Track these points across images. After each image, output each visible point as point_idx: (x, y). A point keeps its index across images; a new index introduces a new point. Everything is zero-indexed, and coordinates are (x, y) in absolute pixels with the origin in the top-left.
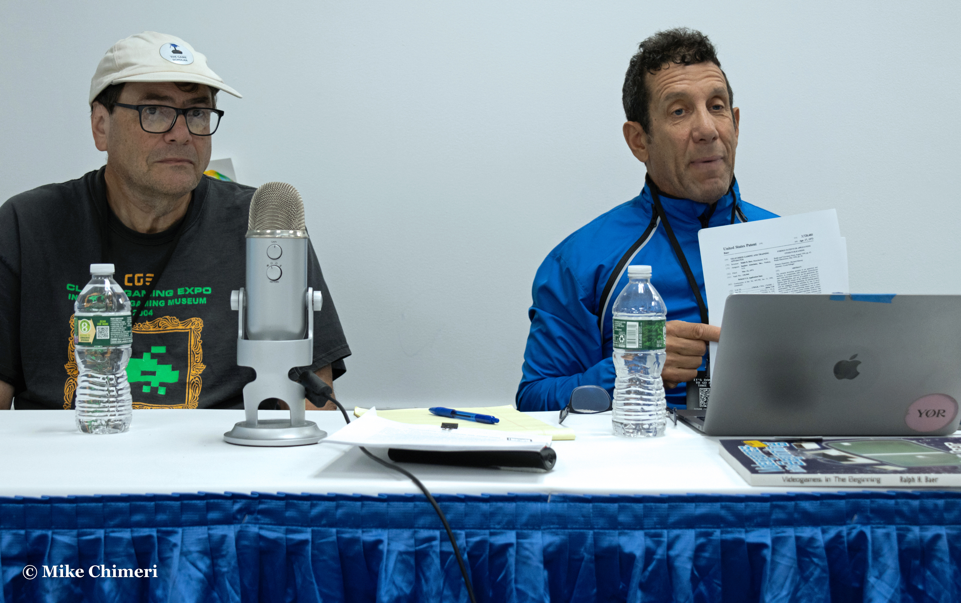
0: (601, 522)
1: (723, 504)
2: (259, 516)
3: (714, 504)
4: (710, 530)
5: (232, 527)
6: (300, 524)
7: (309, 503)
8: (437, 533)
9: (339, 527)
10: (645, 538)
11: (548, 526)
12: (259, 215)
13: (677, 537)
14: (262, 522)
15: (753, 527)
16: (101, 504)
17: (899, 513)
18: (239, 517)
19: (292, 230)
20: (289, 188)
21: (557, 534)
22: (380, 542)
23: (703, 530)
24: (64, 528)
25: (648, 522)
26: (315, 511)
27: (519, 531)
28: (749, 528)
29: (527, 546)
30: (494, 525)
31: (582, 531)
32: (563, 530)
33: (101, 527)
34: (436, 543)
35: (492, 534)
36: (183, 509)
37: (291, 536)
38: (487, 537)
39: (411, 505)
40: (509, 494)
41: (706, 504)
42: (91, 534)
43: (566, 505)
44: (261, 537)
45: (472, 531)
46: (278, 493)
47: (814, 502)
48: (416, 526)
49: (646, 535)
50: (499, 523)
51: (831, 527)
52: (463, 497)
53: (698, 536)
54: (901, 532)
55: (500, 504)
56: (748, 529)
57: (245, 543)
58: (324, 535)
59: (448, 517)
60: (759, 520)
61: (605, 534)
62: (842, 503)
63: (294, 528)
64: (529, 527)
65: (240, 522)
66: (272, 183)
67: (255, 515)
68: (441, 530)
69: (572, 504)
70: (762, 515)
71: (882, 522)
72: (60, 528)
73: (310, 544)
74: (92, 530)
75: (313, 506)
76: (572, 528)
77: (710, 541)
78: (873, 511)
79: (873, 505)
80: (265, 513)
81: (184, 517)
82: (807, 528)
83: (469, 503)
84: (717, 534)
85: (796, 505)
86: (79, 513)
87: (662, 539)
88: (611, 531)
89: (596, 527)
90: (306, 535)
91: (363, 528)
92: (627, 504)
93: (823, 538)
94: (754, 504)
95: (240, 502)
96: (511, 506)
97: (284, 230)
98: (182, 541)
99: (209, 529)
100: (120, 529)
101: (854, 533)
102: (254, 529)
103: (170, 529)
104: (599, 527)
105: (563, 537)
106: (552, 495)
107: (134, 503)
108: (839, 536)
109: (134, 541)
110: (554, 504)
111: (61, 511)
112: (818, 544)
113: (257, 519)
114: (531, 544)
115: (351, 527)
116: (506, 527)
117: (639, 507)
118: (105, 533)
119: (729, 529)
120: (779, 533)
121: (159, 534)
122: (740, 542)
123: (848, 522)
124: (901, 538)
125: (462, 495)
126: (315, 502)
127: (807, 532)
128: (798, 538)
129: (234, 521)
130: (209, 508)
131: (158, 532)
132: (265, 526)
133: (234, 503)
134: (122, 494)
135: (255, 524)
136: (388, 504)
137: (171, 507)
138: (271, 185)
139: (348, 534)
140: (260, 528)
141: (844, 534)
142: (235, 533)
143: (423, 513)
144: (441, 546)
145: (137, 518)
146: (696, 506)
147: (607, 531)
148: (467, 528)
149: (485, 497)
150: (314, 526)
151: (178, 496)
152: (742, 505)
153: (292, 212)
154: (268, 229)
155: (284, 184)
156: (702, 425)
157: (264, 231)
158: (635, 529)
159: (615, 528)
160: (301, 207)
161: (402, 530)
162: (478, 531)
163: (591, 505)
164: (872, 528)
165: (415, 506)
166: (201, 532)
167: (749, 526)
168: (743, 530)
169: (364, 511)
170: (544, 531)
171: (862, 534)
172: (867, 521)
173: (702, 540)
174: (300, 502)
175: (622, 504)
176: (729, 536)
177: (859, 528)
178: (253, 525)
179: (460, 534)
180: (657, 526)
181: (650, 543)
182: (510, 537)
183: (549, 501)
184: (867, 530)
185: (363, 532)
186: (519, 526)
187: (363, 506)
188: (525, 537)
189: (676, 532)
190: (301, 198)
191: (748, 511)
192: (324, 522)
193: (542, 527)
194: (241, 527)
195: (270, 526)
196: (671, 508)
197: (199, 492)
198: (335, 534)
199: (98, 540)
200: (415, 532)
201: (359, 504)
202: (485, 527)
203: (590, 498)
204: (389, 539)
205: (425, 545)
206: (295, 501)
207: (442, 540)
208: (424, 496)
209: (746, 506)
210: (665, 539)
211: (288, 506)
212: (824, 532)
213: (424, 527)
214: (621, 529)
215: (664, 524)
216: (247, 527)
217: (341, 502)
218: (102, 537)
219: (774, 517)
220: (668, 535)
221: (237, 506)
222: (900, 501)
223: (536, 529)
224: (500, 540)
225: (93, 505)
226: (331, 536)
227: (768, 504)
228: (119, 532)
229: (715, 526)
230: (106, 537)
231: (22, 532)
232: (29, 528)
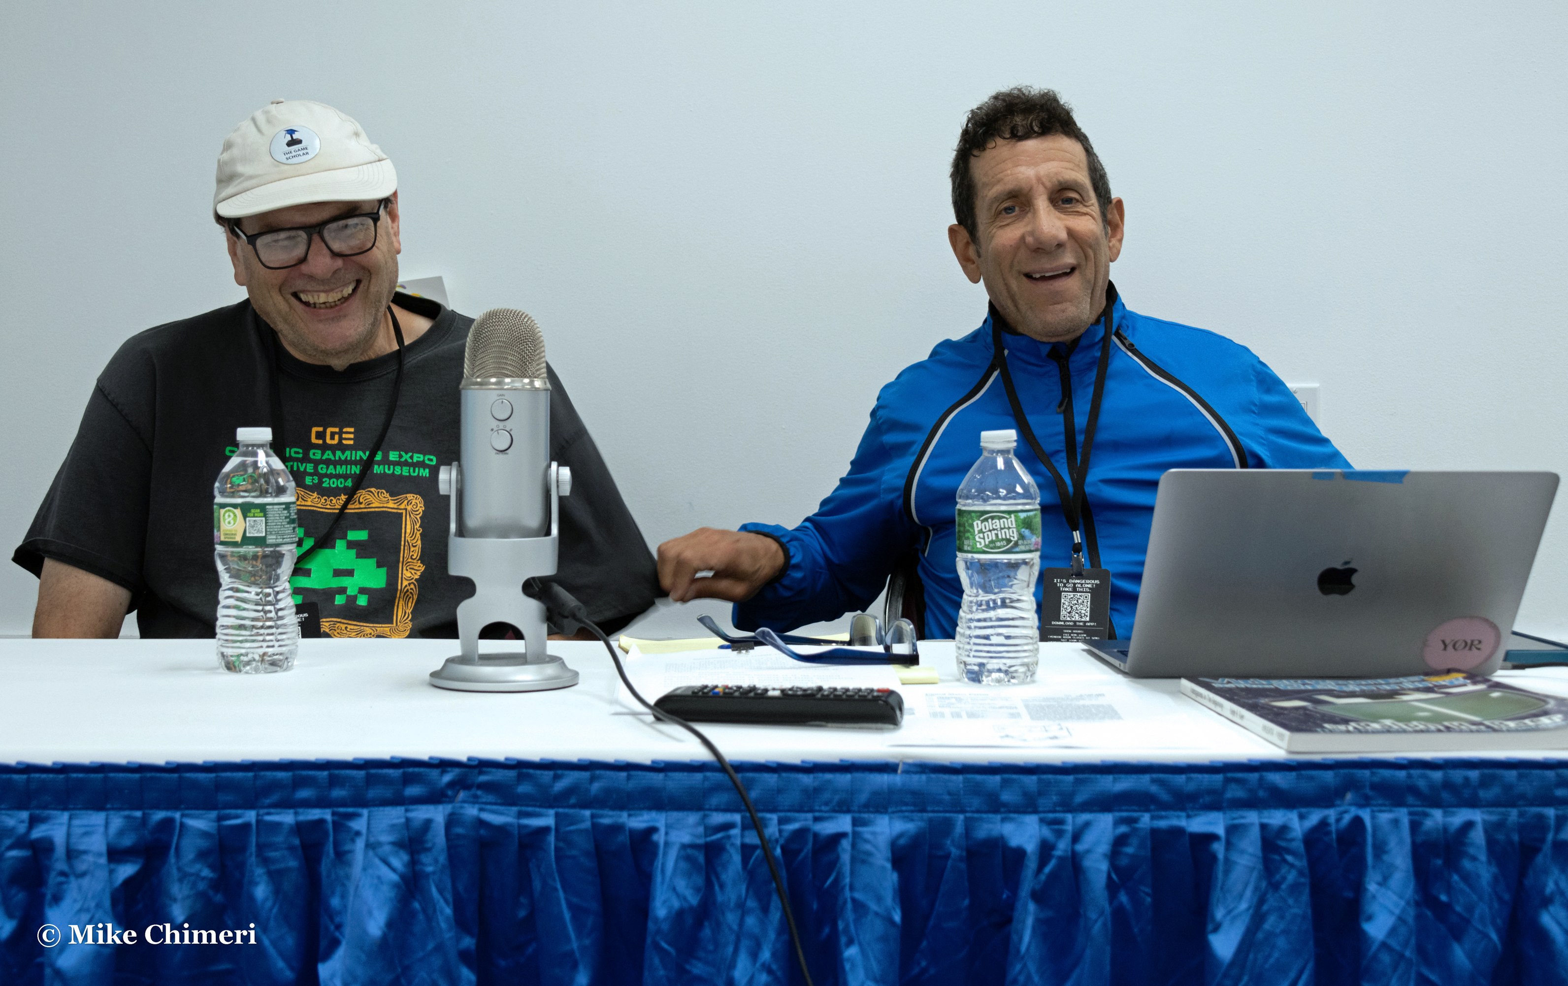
0: (976, 802)
1: (1154, 776)
2: (479, 793)
3: (1141, 776)
4: (1135, 814)
5: (440, 807)
6: (538, 804)
7: (551, 773)
8: (737, 818)
9: (595, 808)
10: (1040, 827)
11: (899, 808)
12: (480, 356)
13: (1087, 825)
14: (484, 800)
15: (1198, 809)
16: (250, 774)
17: (1414, 790)
18: (450, 793)
19: (528, 378)
20: (523, 317)
21: (912, 820)
22: (653, 830)
23: (1125, 814)
24: (197, 808)
25: (1043, 802)
26: (560, 786)
27: (857, 815)
28: (1192, 811)
29: (868, 836)
30: (820, 806)
31: (948, 815)
32: (919, 814)
33: (252, 807)
34: (735, 832)
35: (816, 819)
36: (370, 781)
37: (526, 821)
38: (810, 823)
39: (699, 776)
40: (841, 760)
41: (1128, 776)
42: (237, 817)
43: (924, 777)
44: (482, 823)
45: (789, 814)
46: (507, 759)
47: (1288, 773)
48: (707, 807)
49: (1042, 821)
50: (826, 804)
51: (1312, 809)
52: (775, 765)
53: (1117, 823)
54: (1416, 818)
55: (828, 776)
56: (1191, 813)
57: (460, 830)
58: (574, 821)
59: (753, 794)
60: (1207, 799)
61: (981, 819)
62: (1328, 776)
63: (530, 809)
64: (871, 809)
65: (451, 800)
66: (498, 309)
67: (473, 791)
68: (743, 813)
69: (933, 776)
70: (1211, 792)
71: (1387, 803)
72: (191, 809)
73: (553, 833)
74: (239, 812)
75: (556, 778)
76: (933, 811)
77: (1135, 830)
78: (1374, 787)
79: (1376, 779)
80: (486, 787)
81: (372, 793)
82: (1277, 812)
83: (784, 775)
84: (1146, 820)
85: (1261, 779)
86: (219, 786)
87: (1065, 827)
88: (991, 816)
89: (968, 809)
90: (547, 820)
91: (629, 810)
92: (1014, 776)
93: (1301, 826)
94: (1199, 776)
95: (451, 771)
96: (844, 779)
97: (516, 379)
98: (368, 828)
99: (407, 811)
100: (279, 810)
101: (1347, 818)
102: (471, 811)
103: (350, 810)
104: (973, 809)
105: (921, 824)
106: (904, 764)
107: (299, 772)
108: (1323, 824)
109: (300, 828)
110: (908, 776)
112: (1292, 835)
113: (476, 797)
114: (874, 834)
115: (613, 808)
116: (837, 808)
117: (1030, 781)
118: (258, 815)
119: (1163, 813)
120: (1234, 819)
121: (336, 818)
122: (1178, 832)
123: (1338, 802)
124: (1415, 826)
125: (774, 762)
126: (560, 772)
127: (1277, 818)
128: (1263, 827)
129: (444, 799)
130: (408, 780)
131: (333, 814)
132: (489, 807)
133: (443, 772)
134: (281, 759)
135: (474, 803)
136: (666, 776)
137: (353, 778)
138: (497, 312)
139: (608, 818)
140: (481, 810)
141: (1332, 820)
142: (444, 817)
143: (716, 788)
144: (742, 836)
145: (304, 793)
146: (1115, 779)
147: (984, 816)
148: (781, 811)
149: (807, 765)
150: (558, 807)
151: (362, 762)
152: (1181, 779)
153: (527, 352)
154: (492, 376)
155: (515, 312)
156: (1125, 662)
157: (486, 380)
158: (1024, 811)
159: (996, 811)
160: (541, 345)
161: (685, 813)
162: (796, 815)
163: (960, 778)
164: (1373, 811)
165: (705, 779)
166: (394, 815)
167: (1193, 809)
168: (1183, 814)
169: (631, 785)
170: (892, 815)
171: (1358, 822)
172: (1365, 802)
173: (1123, 829)
174: (538, 772)
175: (1006, 776)
176: (1163, 824)
177: (1354, 811)
178: (471, 805)
179: (770, 819)
180: (1058, 809)
181: (1046, 832)
182: (843, 823)
183: (899, 771)
184: (1365, 815)
185: (630, 816)
186: (856, 808)
187: (629, 778)
188: (865, 823)
189: (1085, 817)
190: (540, 332)
191: (1191, 787)
192: (573, 801)
193: (890, 810)
194: (453, 808)
195: (495, 807)
196: (1078, 782)
197: (392, 758)
198: (589, 819)
199: (246, 826)
200: (705, 816)
201: (624, 774)
202: (806, 809)
203: (959, 767)
204: (668, 827)
205: (719, 836)
206: (531, 771)
207: (744, 828)
208: (717, 764)
209: (1188, 779)
210: (1069, 828)
211: (521, 778)
212: (1302, 817)
213: (717, 809)
214: (1005, 812)
215: (1067, 805)
216: (462, 807)
217: (598, 772)
218: (253, 821)
219: (1229, 795)
220: (1073, 821)
221: (447, 778)
222: (1415, 772)
223: (881, 813)
224: (828, 828)
225: (240, 775)
226: (583, 821)
227: (1219, 777)
228: (277, 814)
229: (1142, 808)
230: (258, 822)
231: (138, 814)
232: (147, 808)
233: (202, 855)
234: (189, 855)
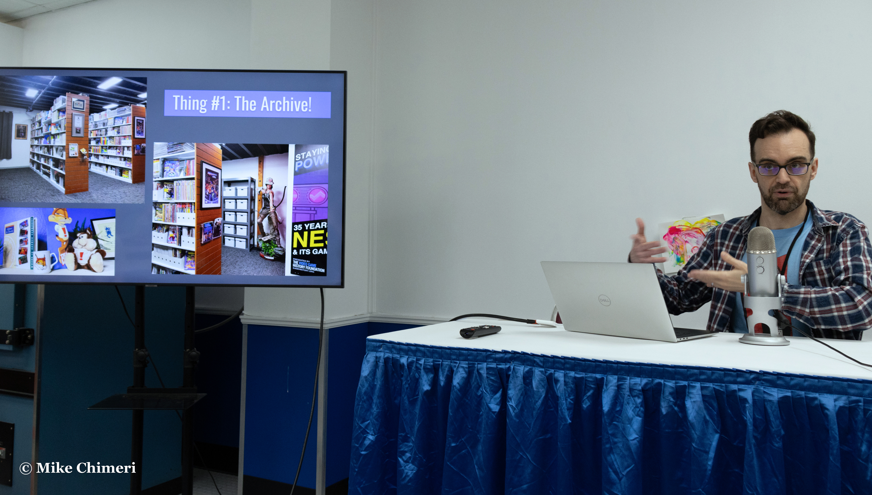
2: (763, 382)
5: (750, 386)
6: (785, 388)
8: (861, 399)
9: (806, 391)
14: (765, 385)
16: (686, 370)
18: (753, 381)
26: (793, 382)
33: (686, 380)
34: (861, 403)
36: (726, 375)
37: (780, 393)
42: (681, 383)
44: (765, 392)
46: (774, 372)
48: (849, 394)
57: (757, 394)
58: (798, 394)
59: (867, 391)
63: (782, 389)
65: (753, 384)
67: (762, 381)
68: (864, 397)
72: (668, 379)
73: (791, 398)
74: (682, 381)
75: (791, 379)
80: (764, 380)
81: (727, 379)
86: (676, 372)
90: (789, 393)
97: (765, 251)
98: (725, 390)
99: (738, 386)
102: (761, 388)
103: (719, 384)
111: (668, 371)
113: (762, 383)
115: (812, 391)
126: (792, 378)
130: (738, 376)
139: (812, 395)
145: (703, 377)
150: (792, 389)
153: (768, 242)
154: (757, 250)
161: (840, 395)
165: (849, 384)
166: (734, 387)
169: (820, 384)
174: (785, 377)
178: (761, 386)
185: (819, 394)
187: (819, 381)
192: (798, 388)
194: (754, 386)
197: (733, 368)
198: (804, 394)
199: (684, 386)
200: (849, 397)
201: (817, 380)
204: (834, 399)
205: (854, 404)
207: (864, 403)
211: (778, 378)
213: (853, 395)
216: (757, 386)
217: (807, 378)
221: (752, 376)
226: (802, 395)
228: (694, 383)
230: (688, 385)
231: (650, 379)
232: (654, 378)
233: (671, 394)
234: (667, 393)
